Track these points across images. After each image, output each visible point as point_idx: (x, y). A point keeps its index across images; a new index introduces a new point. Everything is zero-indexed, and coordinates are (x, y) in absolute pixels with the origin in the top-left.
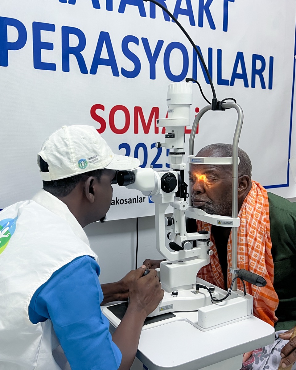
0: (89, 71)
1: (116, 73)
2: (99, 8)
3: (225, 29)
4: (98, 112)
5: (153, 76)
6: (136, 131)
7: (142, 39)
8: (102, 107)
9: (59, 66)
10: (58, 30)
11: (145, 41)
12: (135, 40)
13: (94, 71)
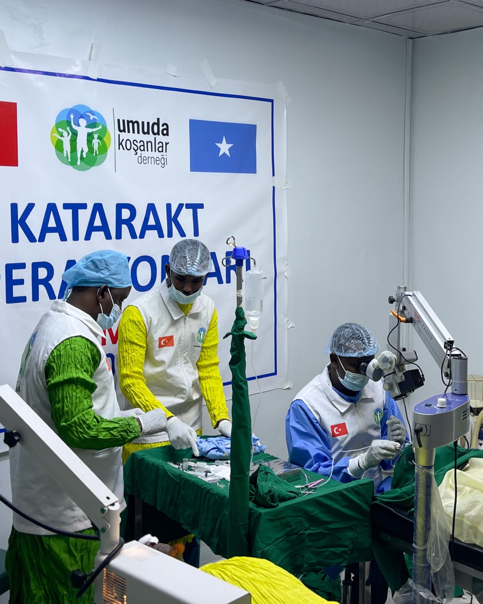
2: (66, 240)
9: (29, 297)
10: (29, 268)
13: (61, 295)
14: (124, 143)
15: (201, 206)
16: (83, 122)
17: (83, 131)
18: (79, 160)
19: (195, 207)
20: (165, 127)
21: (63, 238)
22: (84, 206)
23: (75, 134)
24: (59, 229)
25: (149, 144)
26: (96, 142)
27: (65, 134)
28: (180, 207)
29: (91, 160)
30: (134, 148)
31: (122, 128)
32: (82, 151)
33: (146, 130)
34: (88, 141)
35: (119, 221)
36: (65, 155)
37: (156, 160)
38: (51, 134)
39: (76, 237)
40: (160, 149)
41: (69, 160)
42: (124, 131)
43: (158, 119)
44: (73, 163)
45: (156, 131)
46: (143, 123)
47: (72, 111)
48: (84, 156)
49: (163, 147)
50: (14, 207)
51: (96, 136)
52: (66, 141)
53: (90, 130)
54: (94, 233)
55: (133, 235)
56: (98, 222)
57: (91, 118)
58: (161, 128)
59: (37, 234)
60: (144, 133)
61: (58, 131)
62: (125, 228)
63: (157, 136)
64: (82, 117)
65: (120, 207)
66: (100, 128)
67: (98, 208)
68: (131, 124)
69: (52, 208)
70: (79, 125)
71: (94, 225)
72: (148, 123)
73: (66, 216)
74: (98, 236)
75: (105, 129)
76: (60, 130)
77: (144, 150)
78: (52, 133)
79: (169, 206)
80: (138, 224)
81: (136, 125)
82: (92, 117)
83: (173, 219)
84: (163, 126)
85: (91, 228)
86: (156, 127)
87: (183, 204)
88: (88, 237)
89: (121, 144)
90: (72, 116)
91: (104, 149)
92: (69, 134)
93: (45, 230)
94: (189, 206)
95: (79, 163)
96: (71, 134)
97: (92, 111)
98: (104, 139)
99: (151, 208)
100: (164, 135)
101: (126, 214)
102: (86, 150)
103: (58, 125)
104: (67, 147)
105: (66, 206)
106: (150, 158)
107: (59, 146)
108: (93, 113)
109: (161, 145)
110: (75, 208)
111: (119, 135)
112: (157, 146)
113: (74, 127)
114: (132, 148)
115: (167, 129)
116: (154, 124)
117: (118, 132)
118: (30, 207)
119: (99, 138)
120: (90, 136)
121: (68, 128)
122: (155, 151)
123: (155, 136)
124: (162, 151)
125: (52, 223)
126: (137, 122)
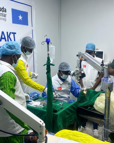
15: (15, 33)
19: (14, 34)
20: (5, 10)
25: (1, 14)
28: (10, 33)
33: (0, 10)
37: (3, 19)
43: (3, 7)
49: (5, 16)
58: (4, 10)
79: (7, 33)
83: (9, 36)
94: (12, 33)
99: (3, 33)
100: (5, 12)
109: (4, 15)
112: (3, 15)
115: (6, 10)
116: (2, 8)
124: (5, 17)
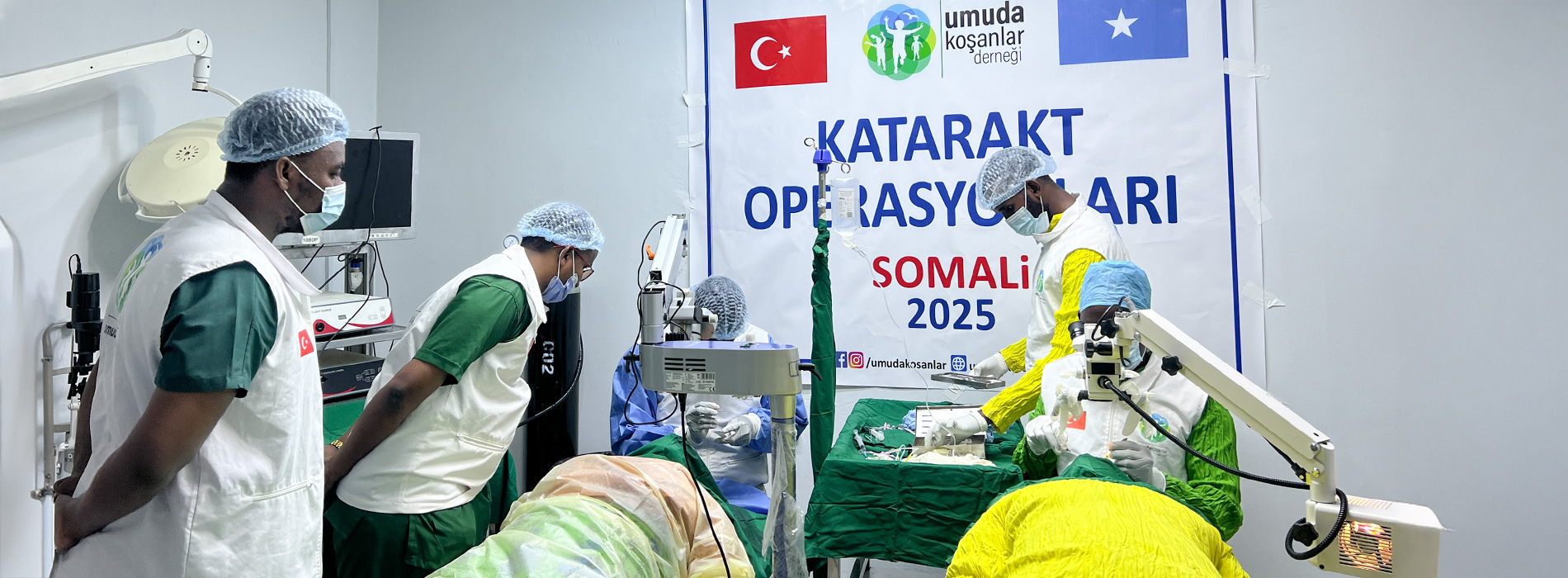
0: (871, 224)
1: (902, 223)
2: (881, 160)
3: (1068, 150)
4: (882, 264)
5: (952, 221)
6: (932, 284)
7: (936, 183)
8: (887, 260)
11: (941, 187)
12: (928, 186)
13: (876, 223)
14: (954, 41)
15: (1079, 112)
16: (900, 24)
17: (899, 35)
18: (896, 68)
19: (1067, 116)
20: (1018, 11)
21: (878, 158)
22: (903, 121)
23: (890, 39)
24: (873, 148)
25: (994, 37)
26: (916, 46)
27: (879, 40)
28: (1042, 115)
29: (911, 65)
30: (968, 46)
31: (951, 23)
32: (900, 58)
33: (988, 20)
34: (906, 44)
35: (949, 137)
36: (879, 65)
37: (1004, 56)
38: (863, 43)
39: (893, 157)
40: (1011, 41)
41: (885, 69)
42: (955, 25)
43: (1007, 3)
44: (889, 72)
45: (1003, 17)
46: (984, 11)
47: (887, 13)
48: (902, 63)
49: (1016, 38)
50: (822, 125)
51: (916, 38)
52: (880, 47)
53: (909, 32)
54: (916, 153)
55: (969, 154)
56: (921, 139)
57: (910, 18)
58: (1011, 13)
59: (846, 155)
60: (985, 23)
61: (871, 38)
62: (956, 145)
63: (1005, 25)
64: (898, 18)
65: (949, 120)
66: (921, 27)
67: (921, 122)
68: (966, 16)
69: (864, 125)
70: (895, 28)
71: (917, 142)
72: (992, 11)
73: (882, 134)
74: (922, 156)
75: (927, 28)
76: (873, 36)
77: (985, 45)
78: (864, 40)
79: (1023, 115)
80: (974, 140)
81: (973, 16)
82: (911, 16)
83: (1028, 132)
84: (1014, 9)
85: (913, 146)
86: (1003, 14)
87: (1048, 111)
88: (908, 157)
89: (950, 42)
90: (886, 20)
91: (926, 52)
92: (883, 40)
93: (856, 149)
94: (1055, 113)
95: (896, 71)
96: (885, 39)
97: (911, 10)
98: (926, 40)
99: (995, 118)
100: (1017, 22)
101: (957, 128)
102: (904, 55)
103: (870, 32)
104: (881, 54)
105: (882, 122)
106: (994, 56)
107: (872, 55)
108: (911, 11)
109: (1011, 35)
110: (893, 123)
111: (947, 32)
112: (1006, 38)
113: (889, 31)
114: (966, 46)
115: (1021, 14)
116: (1001, 9)
117: (945, 28)
118: (839, 124)
119: (921, 40)
120: (909, 40)
121: (882, 34)
122: (1003, 44)
123: (1002, 25)
124: (1014, 43)
125: (864, 141)
126: (976, 12)
